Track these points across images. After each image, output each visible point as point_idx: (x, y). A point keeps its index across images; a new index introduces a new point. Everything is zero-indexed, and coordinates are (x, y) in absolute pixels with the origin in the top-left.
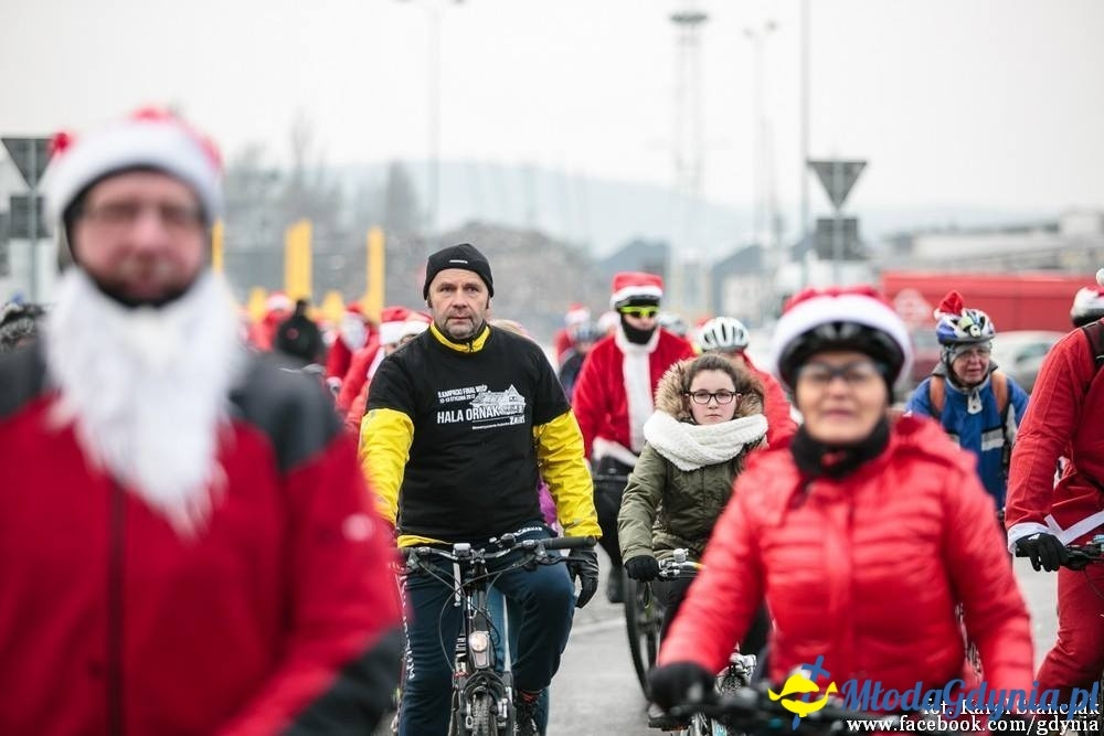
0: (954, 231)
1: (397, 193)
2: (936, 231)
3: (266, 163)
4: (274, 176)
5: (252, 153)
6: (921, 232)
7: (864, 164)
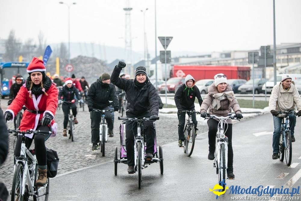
0: (187, 57)
1: (63, 49)
2: (183, 57)
3: (33, 44)
4: (35, 46)
5: (30, 41)
6: (180, 57)
7: (172, 38)
